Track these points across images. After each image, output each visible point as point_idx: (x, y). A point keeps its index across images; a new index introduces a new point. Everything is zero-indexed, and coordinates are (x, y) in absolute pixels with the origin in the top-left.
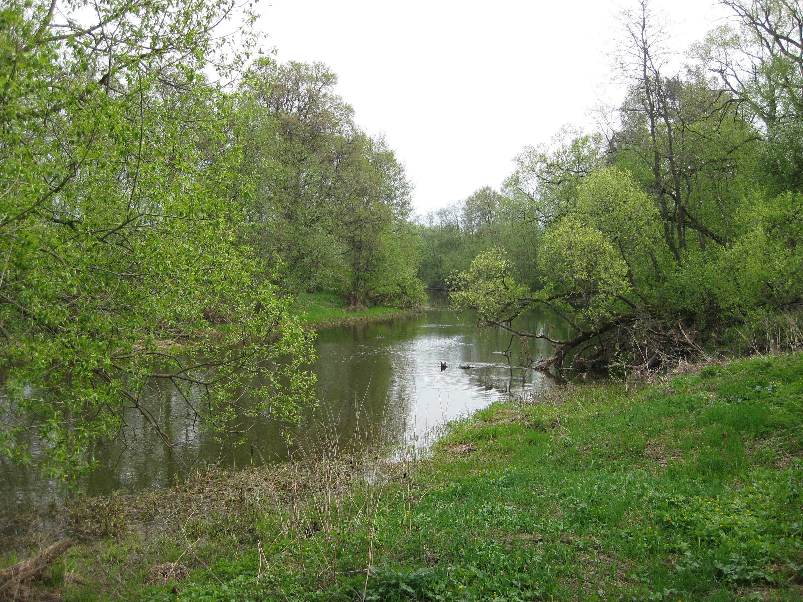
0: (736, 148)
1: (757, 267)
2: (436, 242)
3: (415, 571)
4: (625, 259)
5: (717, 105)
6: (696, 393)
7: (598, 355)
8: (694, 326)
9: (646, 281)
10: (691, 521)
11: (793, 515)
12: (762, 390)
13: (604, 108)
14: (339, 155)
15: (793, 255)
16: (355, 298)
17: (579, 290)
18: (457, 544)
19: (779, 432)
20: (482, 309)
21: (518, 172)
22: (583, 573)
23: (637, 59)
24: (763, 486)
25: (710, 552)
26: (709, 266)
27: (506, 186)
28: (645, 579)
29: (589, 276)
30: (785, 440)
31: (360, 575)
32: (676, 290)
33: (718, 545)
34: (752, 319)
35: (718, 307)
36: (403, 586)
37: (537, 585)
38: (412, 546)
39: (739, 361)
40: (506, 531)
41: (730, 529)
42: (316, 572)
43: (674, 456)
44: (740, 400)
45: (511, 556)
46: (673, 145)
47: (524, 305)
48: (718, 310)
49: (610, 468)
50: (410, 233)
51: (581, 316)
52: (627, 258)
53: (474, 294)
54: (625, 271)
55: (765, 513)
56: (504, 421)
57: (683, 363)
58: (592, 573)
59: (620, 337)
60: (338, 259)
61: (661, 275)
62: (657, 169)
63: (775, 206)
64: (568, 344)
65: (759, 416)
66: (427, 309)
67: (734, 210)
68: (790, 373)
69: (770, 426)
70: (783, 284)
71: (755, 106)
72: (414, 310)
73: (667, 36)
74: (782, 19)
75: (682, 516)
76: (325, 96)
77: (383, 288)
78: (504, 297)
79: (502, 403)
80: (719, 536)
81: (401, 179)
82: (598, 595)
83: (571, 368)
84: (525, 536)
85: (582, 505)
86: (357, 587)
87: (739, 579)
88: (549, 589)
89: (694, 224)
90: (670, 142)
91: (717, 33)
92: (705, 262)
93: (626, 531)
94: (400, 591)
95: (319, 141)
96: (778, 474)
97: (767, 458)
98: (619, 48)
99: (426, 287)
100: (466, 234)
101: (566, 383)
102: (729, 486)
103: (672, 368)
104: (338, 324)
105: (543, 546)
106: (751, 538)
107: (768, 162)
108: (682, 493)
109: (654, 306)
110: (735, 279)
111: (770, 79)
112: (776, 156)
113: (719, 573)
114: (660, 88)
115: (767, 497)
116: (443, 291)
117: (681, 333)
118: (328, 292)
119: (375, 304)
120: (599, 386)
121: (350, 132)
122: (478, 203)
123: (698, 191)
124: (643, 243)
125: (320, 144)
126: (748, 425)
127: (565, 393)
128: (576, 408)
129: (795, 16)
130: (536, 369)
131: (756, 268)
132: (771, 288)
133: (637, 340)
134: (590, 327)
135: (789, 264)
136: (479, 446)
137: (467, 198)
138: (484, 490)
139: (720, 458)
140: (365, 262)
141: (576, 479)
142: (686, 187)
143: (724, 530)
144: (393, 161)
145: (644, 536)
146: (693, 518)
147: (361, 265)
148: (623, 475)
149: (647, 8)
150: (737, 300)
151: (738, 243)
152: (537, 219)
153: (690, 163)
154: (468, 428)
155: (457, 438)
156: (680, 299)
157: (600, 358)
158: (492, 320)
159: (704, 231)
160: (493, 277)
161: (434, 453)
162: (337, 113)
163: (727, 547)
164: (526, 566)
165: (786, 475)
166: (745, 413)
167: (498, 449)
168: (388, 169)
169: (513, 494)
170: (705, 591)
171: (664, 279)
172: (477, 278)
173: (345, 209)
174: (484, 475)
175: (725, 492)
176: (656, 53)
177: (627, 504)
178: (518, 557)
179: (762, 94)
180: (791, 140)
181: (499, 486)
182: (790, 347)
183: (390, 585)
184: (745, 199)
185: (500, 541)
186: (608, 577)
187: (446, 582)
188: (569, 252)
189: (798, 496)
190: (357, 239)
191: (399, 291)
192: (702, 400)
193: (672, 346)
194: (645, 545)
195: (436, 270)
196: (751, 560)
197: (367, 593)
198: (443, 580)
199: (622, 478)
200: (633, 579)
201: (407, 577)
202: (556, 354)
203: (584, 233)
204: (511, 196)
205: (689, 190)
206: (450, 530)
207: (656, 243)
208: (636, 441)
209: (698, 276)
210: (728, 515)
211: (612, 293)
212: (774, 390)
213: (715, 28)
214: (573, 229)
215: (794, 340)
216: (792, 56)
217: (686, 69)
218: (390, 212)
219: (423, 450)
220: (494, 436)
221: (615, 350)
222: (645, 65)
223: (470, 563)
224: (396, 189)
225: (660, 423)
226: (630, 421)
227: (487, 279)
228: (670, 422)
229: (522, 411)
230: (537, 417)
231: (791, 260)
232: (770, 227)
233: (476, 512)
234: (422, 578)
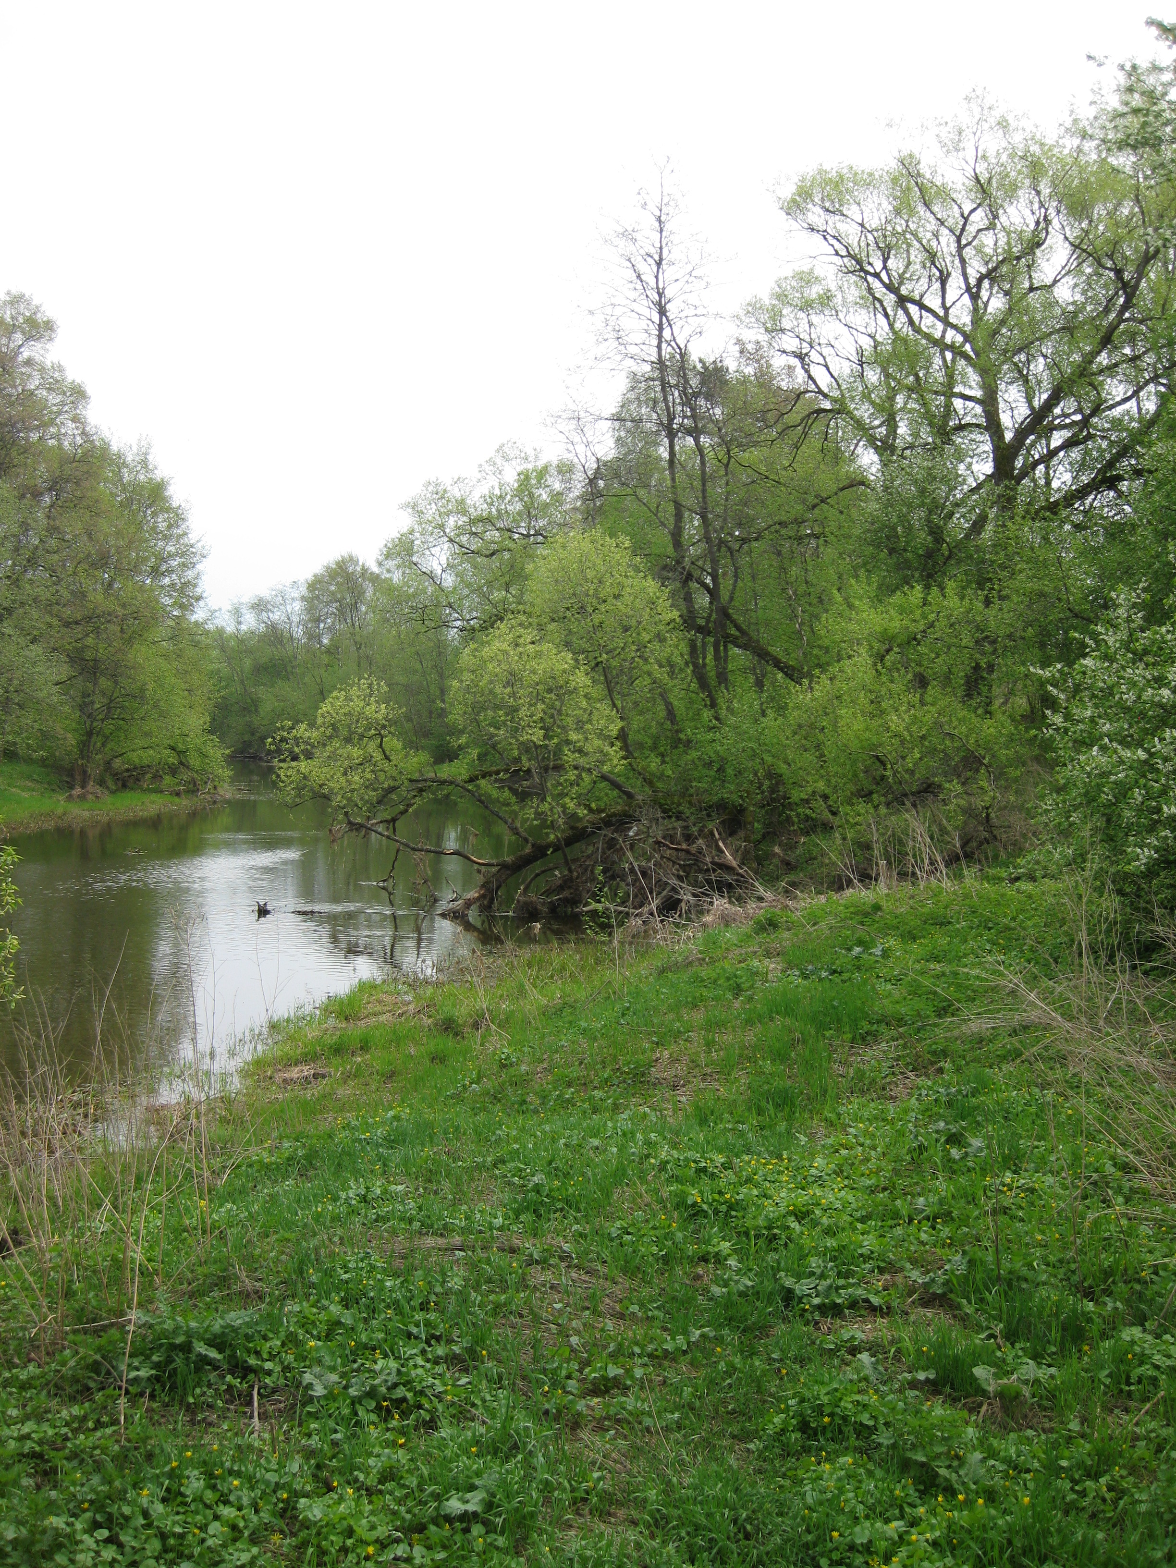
0: (822, 501)
1: (858, 725)
2: (248, 663)
3: (222, 1318)
4: (614, 705)
5: (793, 418)
6: (745, 960)
7: (561, 888)
8: (742, 834)
9: (654, 747)
10: (737, 1202)
11: (916, 1184)
12: (865, 956)
13: (582, 415)
14: (54, 486)
15: (923, 703)
16: (85, 772)
17: (526, 764)
18: (302, 1262)
19: (894, 1033)
20: (339, 798)
21: (412, 532)
22: (541, 1307)
23: (644, 324)
24: (866, 1132)
25: (772, 1257)
26: (770, 721)
27: (388, 556)
28: (656, 1312)
29: (546, 737)
30: (905, 1046)
31: (113, 1331)
32: (709, 765)
33: (786, 1244)
34: (847, 821)
35: (786, 798)
36: (201, 1348)
37: (456, 1332)
38: (212, 1269)
39: (823, 899)
40: (394, 1232)
41: (808, 1213)
42: (24, 1329)
43: (704, 1080)
44: (824, 974)
45: (406, 1280)
46: (709, 490)
47: (421, 790)
48: (785, 803)
49: (586, 1105)
50: (196, 645)
51: (530, 813)
52: (619, 703)
53: (325, 770)
54: (614, 729)
55: (868, 1182)
56: (383, 1018)
57: (720, 904)
58: (558, 1306)
59: (604, 853)
60: (49, 694)
61: (682, 736)
62: (676, 535)
63: (892, 612)
64: (504, 866)
65: (859, 1003)
66: (228, 796)
67: (817, 617)
68: (914, 922)
69: (879, 1022)
70: (903, 758)
71: (859, 424)
72: (203, 797)
73: (703, 284)
74: (912, 268)
75: (720, 1193)
76: (29, 362)
77: (140, 752)
78: (382, 777)
79: (379, 981)
80: (788, 1227)
81: (180, 537)
82: (571, 1346)
83: (511, 914)
84: (430, 1241)
85: (535, 1179)
86: (109, 1355)
87: (824, 1305)
88: (479, 1340)
89: (743, 640)
90: (704, 485)
91: (794, 283)
92: (764, 714)
93: (618, 1224)
94: (193, 1357)
95: (14, 453)
96: (892, 1109)
97: (873, 1081)
98: (613, 301)
99: (227, 751)
100: (308, 649)
101: (502, 943)
102: (805, 1135)
103: (701, 912)
104: (50, 825)
105: (465, 1258)
106: (843, 1229)
107: (881, 530)
108: (720, 1151)
109: (668, 794)
110: (818, 747)
111: (888, 376)
112: (895, 520)
113: (788, 1296)
114: (687, 381)
115: (873, 1153)
116: (261, 759)
117: (717, 846)
118: (29, 761)
119: (124, 786)
120: (565, 947)
121: (78, 438)
122: (333, 588)
123: (754, 578)
124: (649, 674)
125: (16, 462)
126: (839, 1020)
127: (499, 961)
128: (522, 991)
129: (933, 263)
130: (444, 915)
131: (855, 728)
132: (883, 763)
133: (637, 859)
134: (547, 834)
135: (915, 720)
136: (336, 1069)
137: (310, 577)
138: (349, 1154)
139: (789, 1083)
140: (106, 701)
141: (523, 1129)
142: (731, 573)
143: (796, 1216)
144: (165, 499)
145: (652, 1232)
146: (741, 1197)
147: (97, 706)
148: (611, 1119)
149: (668, 227)
150: (821, 785)
151: (824, 679)
152: (446, 624)
153: (740, 525)
154: (312, 1033)
155: (291, 1053)
156: (717, 783)
157: (566, 894)
158: (358, 820)
159: (762, 654)
160: (362, 736)
161: (249, 1082)
162: (54, 399)
163: (801, 1248)
164: (433, 1298)
165: (906, 1111)
166: (833, 999)
167: (372, 1074)
168: (155, 515)
169: (406, 1161)
170: (764, 1330)
171: (688, 743)
172: (330, 737)
173: (66, 594)
174: (348, 1125)
175: (798, 1145)
176: (683, 315)
177: (619, 1175)
178: (419, 1281)
179: (872, 403)
180: (923, 492)
181: (378, 1145)
182: (914, 874)
183: (173, 1347)
184: (838, 597)
185: (382, 1251)
186: (587, 1312)
187: (283, 1334)
188: (508, 690)
189: (926, 1149)
190: (88, 655)
191: (173, 760)
192: (756, 974)
193: (700, 871)
194: (655, 1249)
195: (247, 719)
196: (844, 1269)
197: (129, 1365)
198: (276, 1333)
199: (610, 1124)
200: (633, 1313)
201: (206, 1331)
202: (483, 886)
203: (539, 655)
204: (396, 577)
205: (736, 576)
206: (287, 1235)
207: (672, 674)
208: (635, 1053)
209: (750, 739)
210: (803, 1189)
211: (589, 770)
212: (885, 954)
213: (790, 274)
214: (517, 645)
215: (922, 861)
216: (927, 336)
217: (737, 348)
218: (158, 602)
219: (224, 1077)
220: (364, 1047)
221: (593, 879)
222: (660, 336)
223: (328, 1297)
224: (171, 556)
225: (679, 1018)
226: (623, 1015)
227: (348, 740)
228: (698, 1017)
229: (418, 998)
230: (447, 1010)
231: (919, 714)
232: (882, 652)
233: (335, 1199)
234: (235, 1330)
